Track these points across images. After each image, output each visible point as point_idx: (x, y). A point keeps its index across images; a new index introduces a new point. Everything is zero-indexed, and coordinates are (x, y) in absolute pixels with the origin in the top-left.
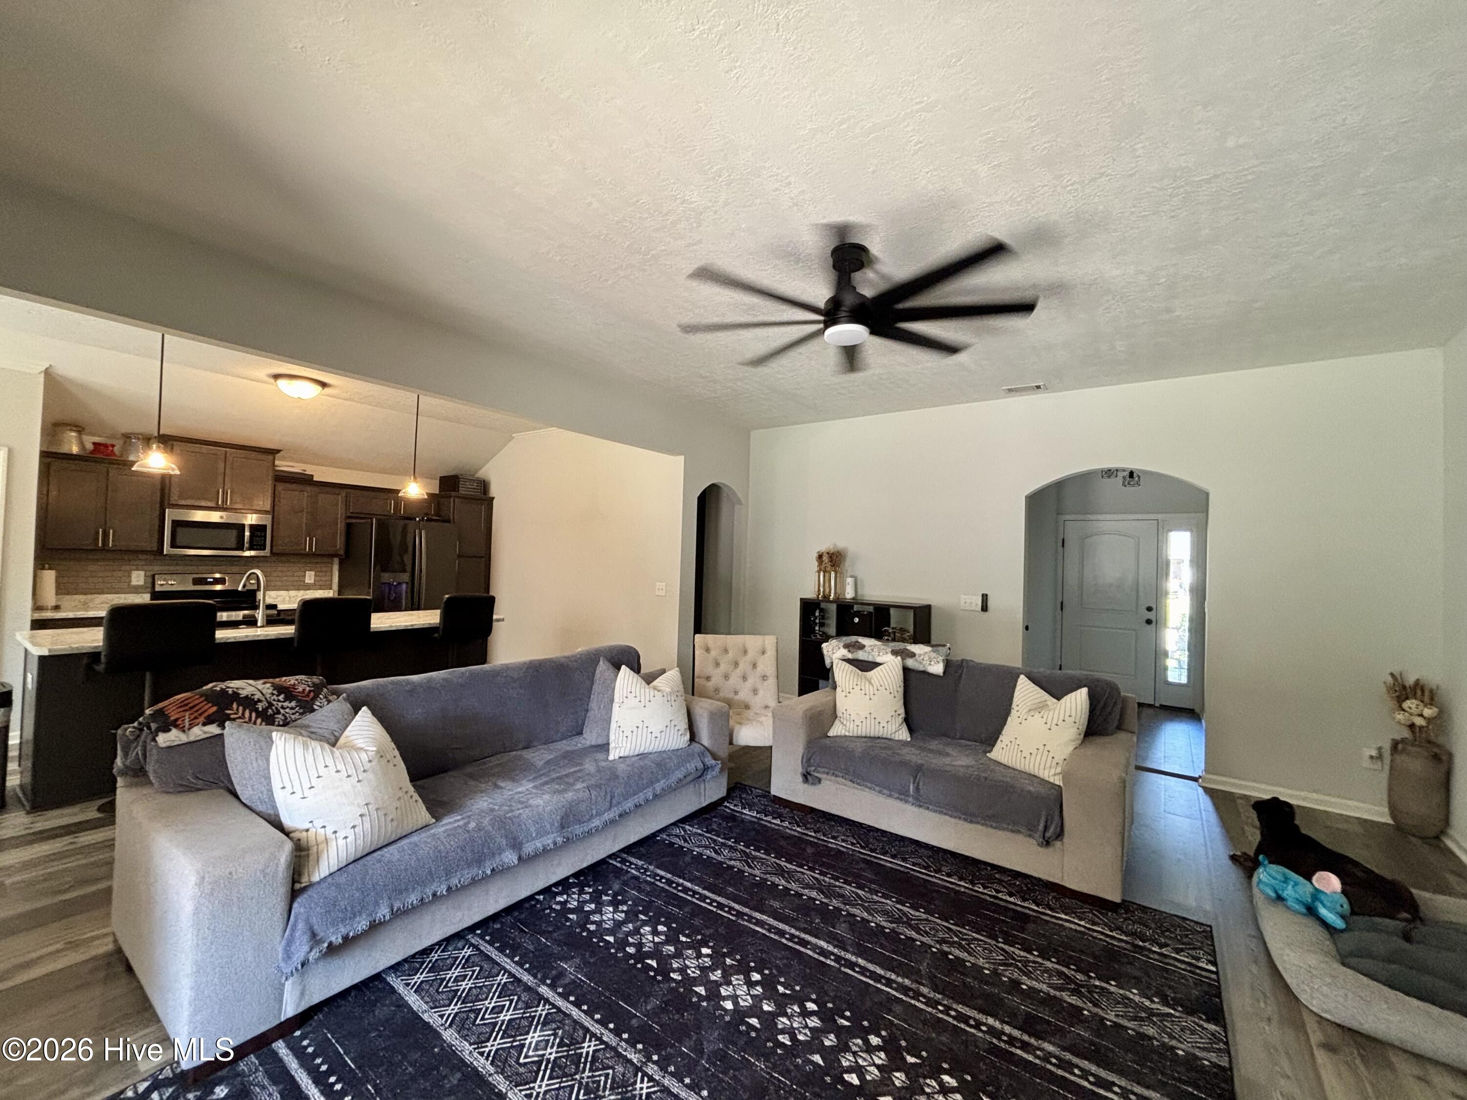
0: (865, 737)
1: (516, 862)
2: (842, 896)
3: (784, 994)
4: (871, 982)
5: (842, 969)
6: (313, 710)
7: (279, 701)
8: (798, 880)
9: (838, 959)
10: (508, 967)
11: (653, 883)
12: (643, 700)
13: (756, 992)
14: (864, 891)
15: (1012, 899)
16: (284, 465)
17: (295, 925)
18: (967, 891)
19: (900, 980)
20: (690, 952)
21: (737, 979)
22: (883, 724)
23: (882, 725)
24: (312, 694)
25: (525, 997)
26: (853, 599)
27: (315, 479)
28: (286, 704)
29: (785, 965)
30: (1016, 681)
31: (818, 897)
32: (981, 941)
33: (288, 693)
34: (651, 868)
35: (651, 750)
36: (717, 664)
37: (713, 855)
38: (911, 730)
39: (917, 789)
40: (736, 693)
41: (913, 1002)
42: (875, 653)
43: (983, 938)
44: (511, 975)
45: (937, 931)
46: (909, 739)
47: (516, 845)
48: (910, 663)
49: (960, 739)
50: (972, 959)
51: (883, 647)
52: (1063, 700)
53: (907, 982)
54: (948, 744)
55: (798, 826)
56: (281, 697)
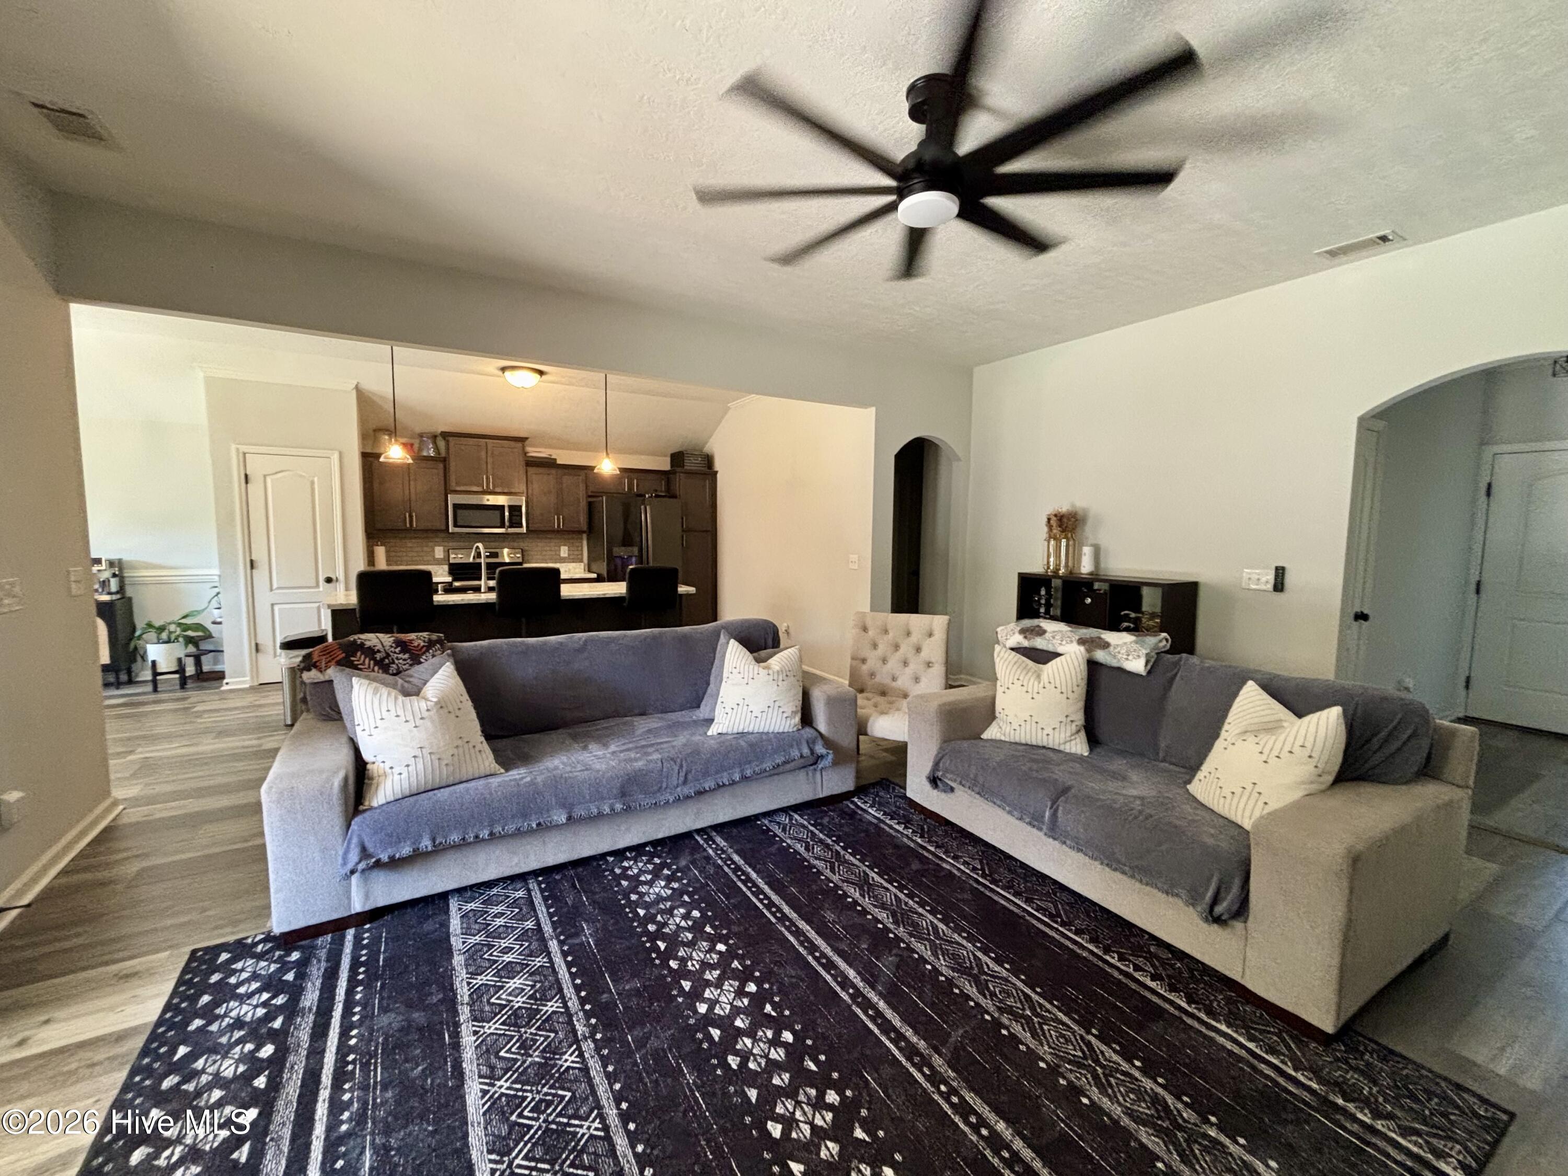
0: (1027, 745)
1: (564, 821)
2: (915, 925)
3: (769, 1015)
4: (876, 1031)
5: (854, 1007)
6: (420, 663)
7: (395, 653)
8: (875, 897)
9: (857, 994)
10: (540, 916)
11: (720, 867)
12: (746, 677)
13: (740, 1004)
14: (947, 925)
15: (1153, 984)
16: (536, 452)
17: (351, 839)
18: (1091, 958)
19: (915, 1039)
20: (705, 944)
21: (731, 985)
22: (1048, 730)
23: (1045, 732)
24: (424, 649)
25: (535, 945)
26: (1091, 574)
27: (559, 462)
28: (400, 656)
29: (791, 984)
30: (1240, 688)
31: (886, 921)
32: (1064, 1024)
33: (404, 646)
34: (730, 850)
35: (751, 730)
36: (875, 646)
37: (802, 850)
38: (1093, 740)
39: (1054, 815)
40: (894, 679)
41: (912, 1070)
42: (1056, 641)
43: (1069, 1022)
44: (538, 924)
45: (1009, 995)
46: (1086, 754)
47: (568, 807)
48: (1100, 656)
49: (1164, 761)
50: (1032, 1043)
51: (1069, 634)
52: (1306, 719)
53: (922, 1045)
54: (1133, 767)
55: (922, 837)
56: (398, 650)
